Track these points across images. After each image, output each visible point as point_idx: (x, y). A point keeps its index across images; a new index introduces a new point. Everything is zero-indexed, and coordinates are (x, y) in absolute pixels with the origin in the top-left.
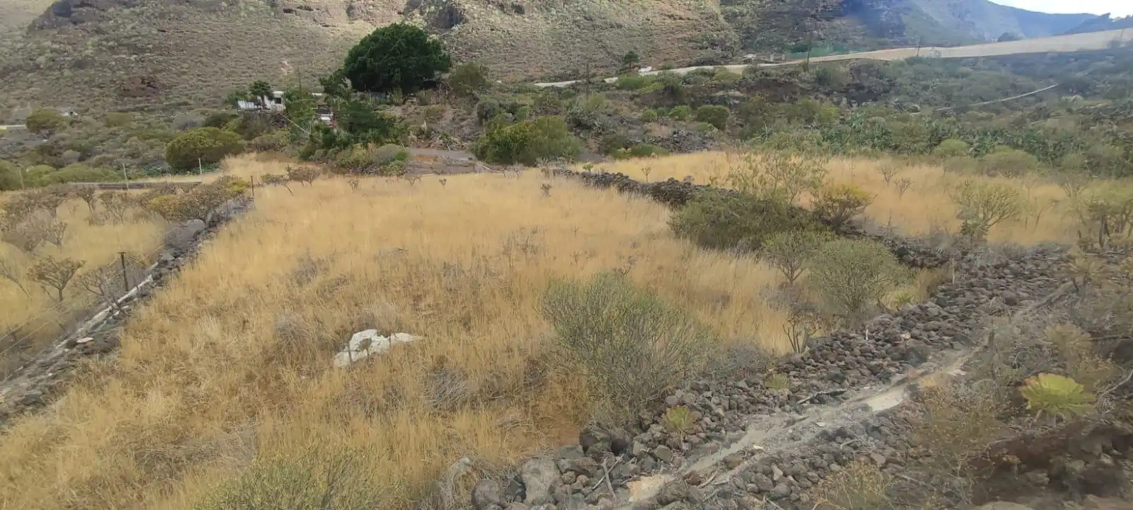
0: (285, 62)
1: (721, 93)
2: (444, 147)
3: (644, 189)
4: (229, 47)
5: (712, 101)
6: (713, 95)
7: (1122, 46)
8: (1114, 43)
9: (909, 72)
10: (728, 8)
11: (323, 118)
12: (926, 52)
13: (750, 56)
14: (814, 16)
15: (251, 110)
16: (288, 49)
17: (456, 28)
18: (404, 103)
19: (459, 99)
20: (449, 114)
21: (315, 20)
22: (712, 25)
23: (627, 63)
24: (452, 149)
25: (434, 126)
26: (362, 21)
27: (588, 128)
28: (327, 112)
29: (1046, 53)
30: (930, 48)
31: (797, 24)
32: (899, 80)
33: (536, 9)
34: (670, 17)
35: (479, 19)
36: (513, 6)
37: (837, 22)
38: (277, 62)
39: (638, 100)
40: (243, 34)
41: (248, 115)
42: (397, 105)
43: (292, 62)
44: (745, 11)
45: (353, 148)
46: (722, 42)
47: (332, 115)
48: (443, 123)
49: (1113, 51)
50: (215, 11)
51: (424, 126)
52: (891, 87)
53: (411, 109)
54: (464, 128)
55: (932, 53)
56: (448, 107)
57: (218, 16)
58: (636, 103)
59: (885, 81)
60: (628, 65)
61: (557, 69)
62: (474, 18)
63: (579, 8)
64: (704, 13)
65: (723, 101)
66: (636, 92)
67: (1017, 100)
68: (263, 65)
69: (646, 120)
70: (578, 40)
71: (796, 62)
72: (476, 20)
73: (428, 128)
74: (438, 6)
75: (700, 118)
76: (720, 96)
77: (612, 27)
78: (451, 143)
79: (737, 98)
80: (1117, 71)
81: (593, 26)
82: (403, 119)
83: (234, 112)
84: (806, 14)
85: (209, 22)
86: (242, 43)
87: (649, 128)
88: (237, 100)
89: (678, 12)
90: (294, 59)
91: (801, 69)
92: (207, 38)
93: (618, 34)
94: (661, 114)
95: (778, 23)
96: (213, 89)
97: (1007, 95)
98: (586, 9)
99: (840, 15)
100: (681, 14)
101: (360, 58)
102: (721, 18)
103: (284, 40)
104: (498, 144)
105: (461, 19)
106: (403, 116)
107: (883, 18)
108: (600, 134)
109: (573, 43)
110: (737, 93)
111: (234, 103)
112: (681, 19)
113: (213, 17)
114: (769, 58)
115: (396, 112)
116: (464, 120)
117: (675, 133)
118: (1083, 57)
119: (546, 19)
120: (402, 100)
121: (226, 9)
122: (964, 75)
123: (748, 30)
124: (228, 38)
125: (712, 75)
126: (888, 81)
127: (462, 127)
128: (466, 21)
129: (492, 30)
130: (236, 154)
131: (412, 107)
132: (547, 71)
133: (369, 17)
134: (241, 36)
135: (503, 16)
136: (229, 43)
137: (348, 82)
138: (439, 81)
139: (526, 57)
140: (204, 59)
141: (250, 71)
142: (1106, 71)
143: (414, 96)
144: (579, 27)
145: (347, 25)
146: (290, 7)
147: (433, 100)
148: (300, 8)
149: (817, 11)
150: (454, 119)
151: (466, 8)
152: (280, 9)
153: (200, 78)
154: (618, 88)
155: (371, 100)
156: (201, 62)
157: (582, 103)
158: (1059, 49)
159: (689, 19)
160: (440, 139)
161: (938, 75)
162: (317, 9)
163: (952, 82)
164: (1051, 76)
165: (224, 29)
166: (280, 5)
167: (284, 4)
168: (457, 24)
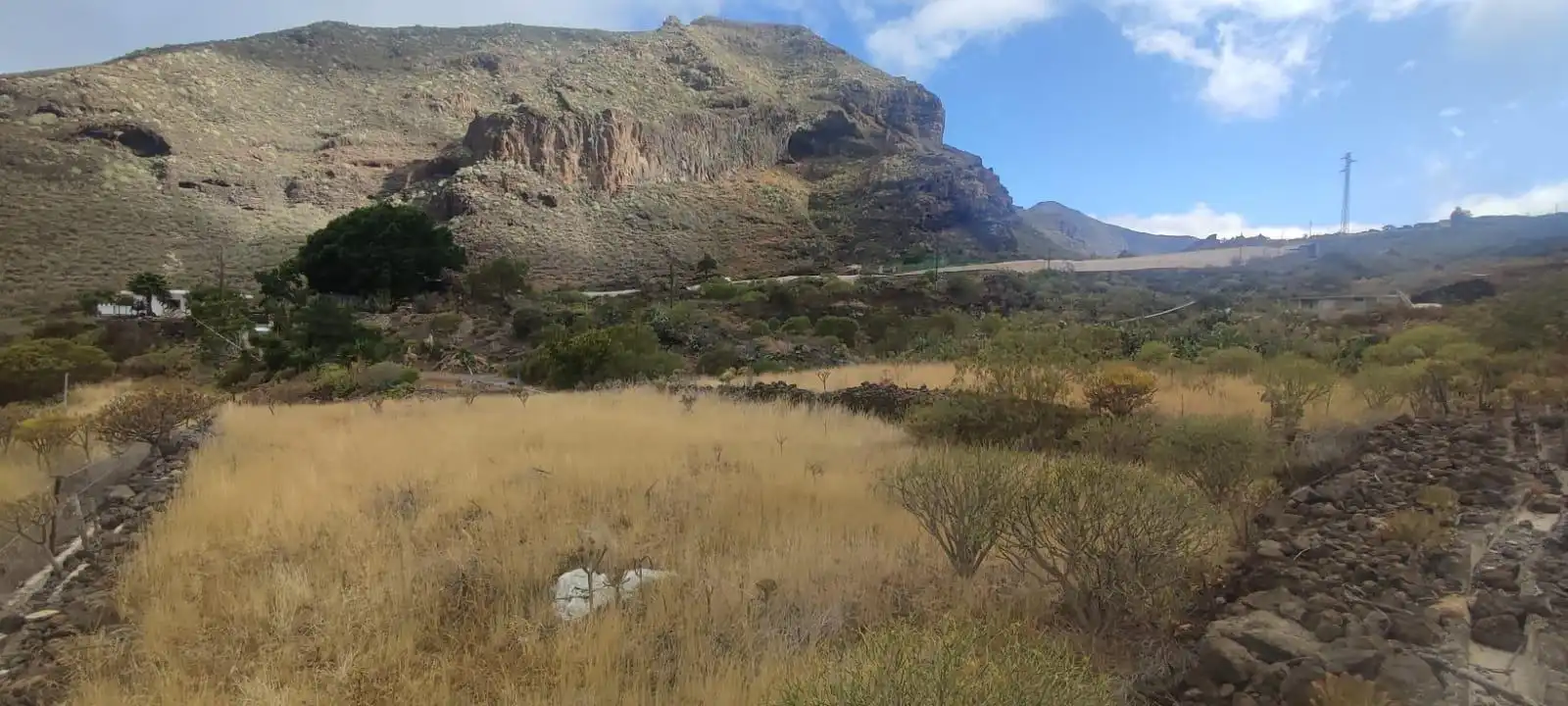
0: (172, 256)
1: (840, 304)
2: (463, 368)
3: (827, 399)
4: (74, 231)
5: (832, 311)
6: (833, 305)
7: (1244, 264)
8: (1236, 262)
9: (1047, 284)
10: (818, 212)
11: (258, 329)
12: (1058, 264)
13: (855, 267)
14: (918, 226)
15: (126, 317)
16: (179, 238)
17: (456, 220)
18: (394, 309)
19: (479, 307)
20: (468, 324)
21: (231, 200)
22: (800, 231)
23: (702, 270)
24: (475, 372)
25: (443, 342)
26: (310, 205)
27: (679, 342)
28: (263, 321)
29: (1176, 269)
30: (1061, 261)
31: (900, 234)
32: (1039, 293)
33: (572, 202)
34: (748, 219)
35: (490, 209)
36: (540, 197)
37: (943, 234)
38: (156, 255)
39: (737, 309)
40: (104, 214)
41: (116, 324)
42: (382, 312)
43: (184, 257)
44: (839, 217)
45: (319, 369)
46: (814, 251)
47: (271, 324)
48: (457, 336)
49: (1235, 268)
50: (58, 179)
51: (430, 340)
52: (1030, 302)
53: (406, 318)
54: (493, 344)
55: (1065, 265)
56: (465, 316)
57: (61, 186)
58: (736, 314)
59: (1022, 294)
60: (703, 273)
61: (602, 276)
62: (484, 209)
63: (631, 204)
64: (790, 218)
65: (844, 312)
66: (732, 301)
67: (1161, 317)
68: (130, 259)
69: (756, 332)
70: (632, 242)
71: (919, 272)
72: (487, 212)
73: (435, 342)
74: (432, 191)
75: (821, 333)
76: (840, 308)
77: (675, 228)
78: (473, 362)
79: (861, 310)
80: (1246, 288)
81: (651, 225)
82: (394, 332)
83: (90, 320)
84: (910, 224)
85: (46, 194)
86: (99, 226)
87: (763, 343)
88: (96, 303)
89: (758, 215)
90: (187, 252)
91: (927, 279)
92: (34, 217)
93: (683, 236)
94: (774, 327)
95: (878, 232)
96: (31, 292)
97: (1150, 311)
98: (640, 205)
99: (947, 227)
100: (763, 216)
101: (326, 247)
102: (811, 223)
103: (174, 224)
104: (563, 359)
105: (465, 209)
106: (393, 328)
107: (994, 231)
108: (696, 350)
109: (623, 246)
110: (861, 304)
111: (90, 307)
112: (763, 222)
113: (54, 187)
114: (877, 269)
115: (383, 322)
116: (492, 333)
117: (796, 349)
118: (1211, 272)
119: (587, 214)
120: (389, 306)
121: (77, 178)
122: (1103, 290)
123: (844, 239)
124: (75, 219)
125: (820, 284)
126: (1026, 294)
127: (489, 342)
128: (473, 212)
129: (510, 225)
130: (96, 381)
131: (407, 313)
132: (587, 279)
133: (323, 201)
134: (98, 216)
135: (526, 208)
136: (75, 225)
137: (303, 278)
138: (448, 282)
139: (558, 261)
140: (25, 248)
141: (106, 267)
142: (1236, 289)
143: (410, 301)
144: (632, 227)
145: (284, 210)
146: (192, 180)
147: (439, 306)
148: (209, 181)
149: (921, 220)
150: (475, 332)
151: (473, 195)
152: (174, 182)
153: (11, 275)
154: (702, 297)
155: (341, 304)
156: (17, 252)
157: (662, 312)
158: (1187, 265)
159: (772, 223)
160: (457, 358)
161: (1077, 289)
162: (237, 185)
163: (1091, 297)
164: (1188, 293)
165: (69, 206)
166: (175, 175)
167: (181, 176)
168: (457, 215)
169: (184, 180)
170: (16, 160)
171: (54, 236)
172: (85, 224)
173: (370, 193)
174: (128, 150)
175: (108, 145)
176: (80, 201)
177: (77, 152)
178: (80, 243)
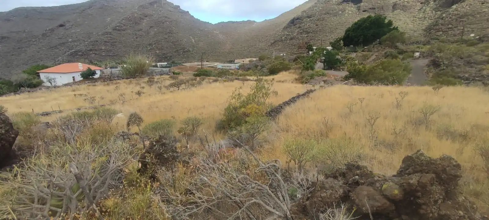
20: (374, 56)
50: (336, 15)
57: (337, 17)
85: (333, 20)
113: (335, 18)
116: (379, 59)
121: (340, 14)
124: (338, 25)
143: (367, 48)
150: (374, 59)
152: (362, 11)
165: (337, 22)
166: (362, 9)
167: (364, 9)
168: (456, 4)
169: (364, 10)
170: (329, 12)
171: (333, 31)
172: (340, 26)
173: (421, 2)
174: (352, 4)
175: (348, 3)
176: (340, 20)
177: (341, 7)
178: (338, 32)
